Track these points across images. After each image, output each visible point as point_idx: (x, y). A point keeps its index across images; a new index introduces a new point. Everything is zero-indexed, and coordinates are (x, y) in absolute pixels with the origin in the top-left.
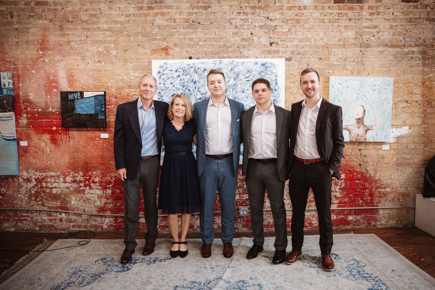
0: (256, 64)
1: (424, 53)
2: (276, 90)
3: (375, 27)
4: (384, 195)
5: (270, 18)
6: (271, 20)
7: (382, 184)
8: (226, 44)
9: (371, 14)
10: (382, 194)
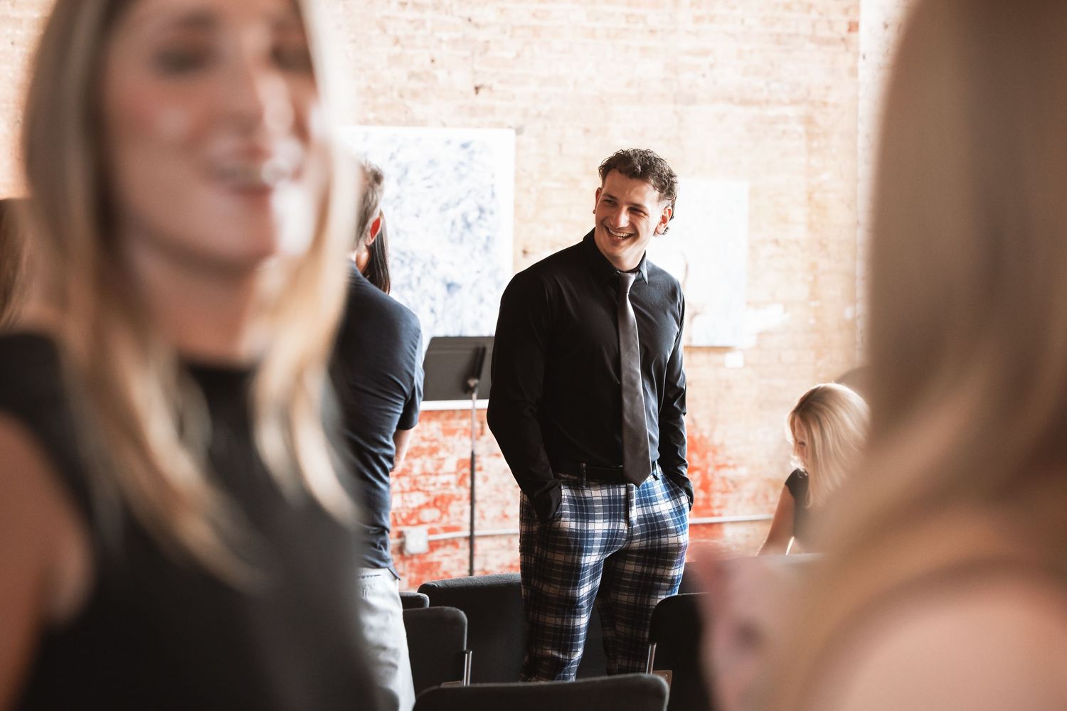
0: (449, 142)
1: (809, 121)
2: (492, 213)
3: (706, 53)
4: (735, 486)
5: (475, 20)
6: (477, 26)
7: (729, 458)
8: (373, 86)
9: (698, 19)
10: (729, 483)
